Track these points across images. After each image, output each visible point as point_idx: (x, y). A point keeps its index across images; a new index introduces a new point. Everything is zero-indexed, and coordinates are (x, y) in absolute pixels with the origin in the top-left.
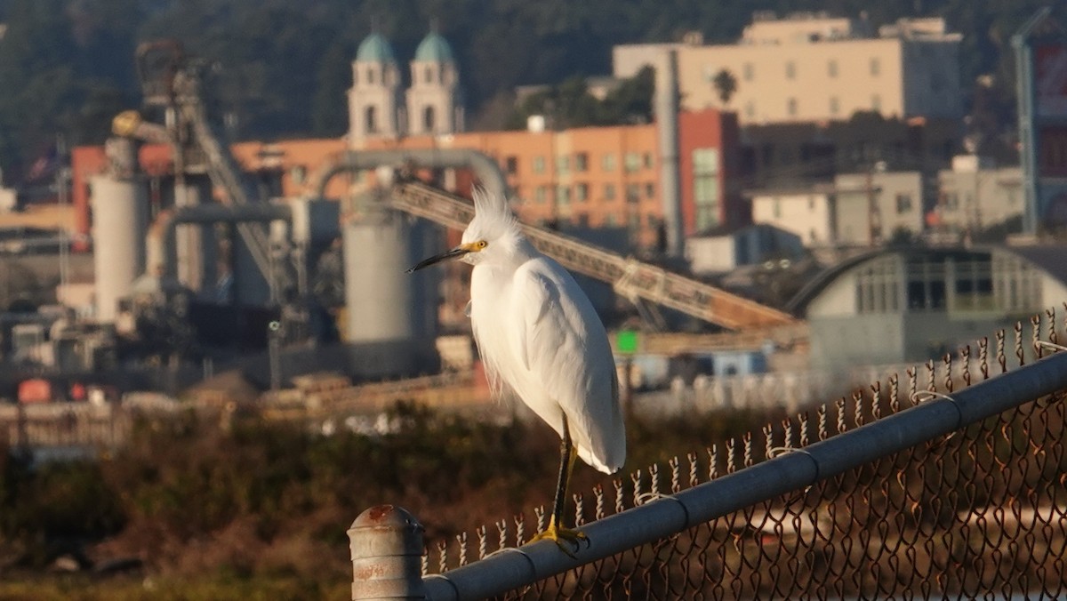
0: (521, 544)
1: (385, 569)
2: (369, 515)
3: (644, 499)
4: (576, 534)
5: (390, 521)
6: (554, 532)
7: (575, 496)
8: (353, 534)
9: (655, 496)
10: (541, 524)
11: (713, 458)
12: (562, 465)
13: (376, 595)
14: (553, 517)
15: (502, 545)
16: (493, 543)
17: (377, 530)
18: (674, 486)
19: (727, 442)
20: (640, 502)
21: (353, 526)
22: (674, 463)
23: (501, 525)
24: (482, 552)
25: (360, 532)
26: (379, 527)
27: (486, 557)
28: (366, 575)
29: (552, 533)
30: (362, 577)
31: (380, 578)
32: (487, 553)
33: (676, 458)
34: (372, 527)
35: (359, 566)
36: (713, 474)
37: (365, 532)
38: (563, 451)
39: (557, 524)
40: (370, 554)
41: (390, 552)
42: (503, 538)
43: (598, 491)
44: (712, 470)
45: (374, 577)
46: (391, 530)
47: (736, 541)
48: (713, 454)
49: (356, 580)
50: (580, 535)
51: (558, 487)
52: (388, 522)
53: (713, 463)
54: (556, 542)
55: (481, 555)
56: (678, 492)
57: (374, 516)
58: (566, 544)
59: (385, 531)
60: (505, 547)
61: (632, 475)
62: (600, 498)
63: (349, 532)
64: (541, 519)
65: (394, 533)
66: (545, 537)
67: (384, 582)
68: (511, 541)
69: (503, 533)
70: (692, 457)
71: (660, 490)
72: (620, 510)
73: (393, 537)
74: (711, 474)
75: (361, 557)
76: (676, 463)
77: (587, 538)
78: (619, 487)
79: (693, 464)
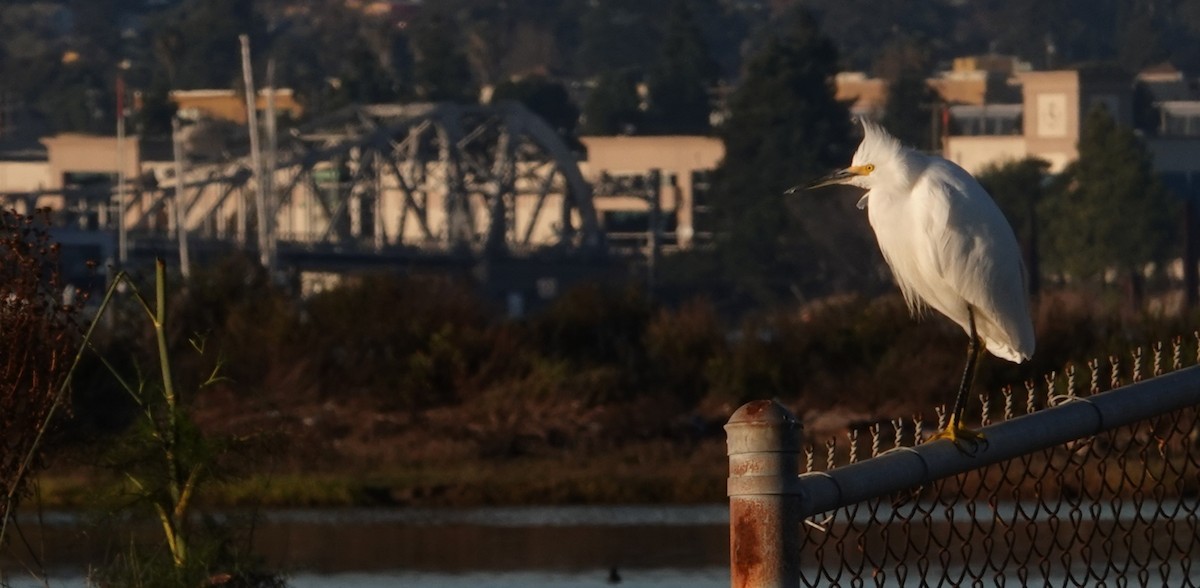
0: (919, 443)
1: (761, 465)
2: (745, 411)
3: (1058, 401)
4: (975, 435)
5: (767, 416)
6: (952, 432)
7: (981, 396)
8: (729, 428)
9: (1070, 398)
10: (941, 423)
11: (1137, 361)
12: (967, 365)
13: (751, 491)
14: (953, 416)
15: (898, 444)
16: (887, 441)
17: (753, 426)
18: (1092, 389)
19: (1153, 345)
20: (1053, 404)
21: (730, 421)
22: (1093, 365)
23: (897, 423)
24: (875, 450)
25: (736, 427)
26: (755, 423)
27: (879, 455)
28: (741, 471)
29: (950, 434)
30: (738, 473)
31: (756, 474)
32: (878, 452)
33: (1096, 360)
34: (748, 422)
35: (735, 461)
36: (1137, 378)
37: (741, 427)
38: (970, 351)
39: (956, 424)
40: (746, 450)
41: (766, 448)
42: (898, 437)
43: (1007, 391)
44: (1136, 373)
45: (749, 474)
46: (767, 425)
47: (1160, 446)
48: (1137, 357)
49: (732, 475)
50: (980, 436)
51: (961, 387)
52: (764, 418)
53: (1137, 366)
54: (954, 443)
55: (874, 453)
56: (1097, 395)
57: (751, 412)
58: (965, 445)
59: (761, 426)
60: (901, 445)
61: (1046, 376)
62: (1008, 398)
63: (725, 427)
64: (942, 418)
65: (770, 429)
66: (943, 437)
67: (759, 478)
68: (908, 440)
69: (898, 431)
70: (1114, 359)
71: (1078, 392)
72: (1031, 411)
73: (770, 433)
74: (1135, 377)
75: (737, 453)
76: (1096, 365)
77: (986, 441)
78: (1031, 388)
79: (1115, 367)
